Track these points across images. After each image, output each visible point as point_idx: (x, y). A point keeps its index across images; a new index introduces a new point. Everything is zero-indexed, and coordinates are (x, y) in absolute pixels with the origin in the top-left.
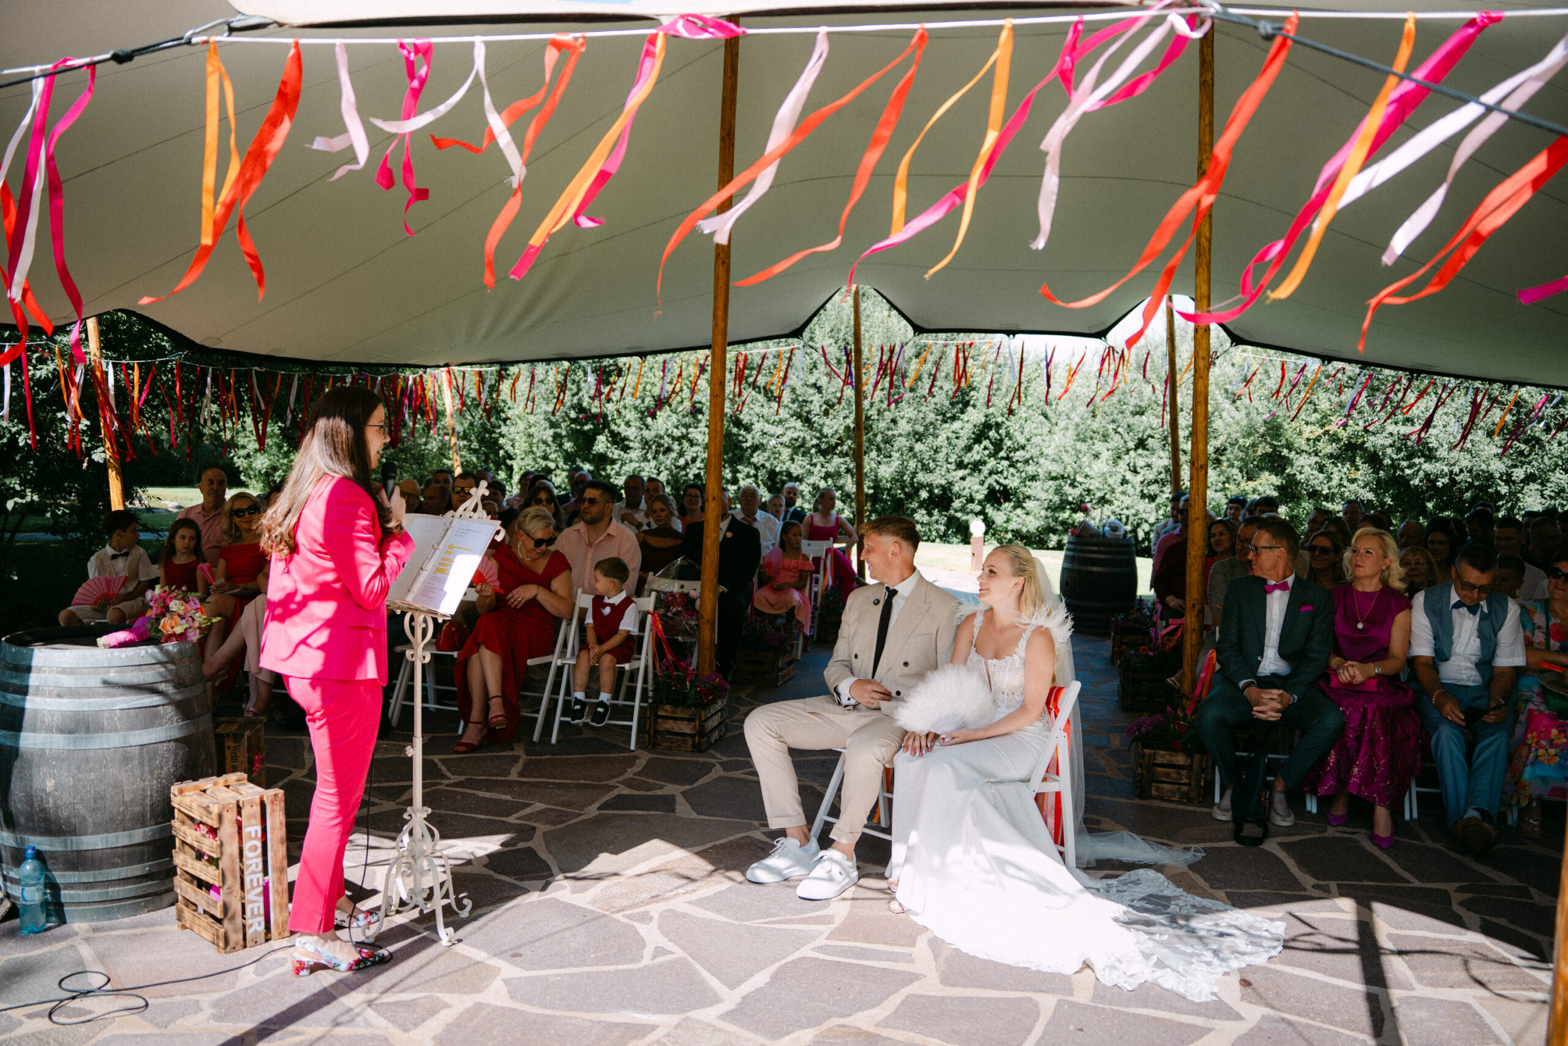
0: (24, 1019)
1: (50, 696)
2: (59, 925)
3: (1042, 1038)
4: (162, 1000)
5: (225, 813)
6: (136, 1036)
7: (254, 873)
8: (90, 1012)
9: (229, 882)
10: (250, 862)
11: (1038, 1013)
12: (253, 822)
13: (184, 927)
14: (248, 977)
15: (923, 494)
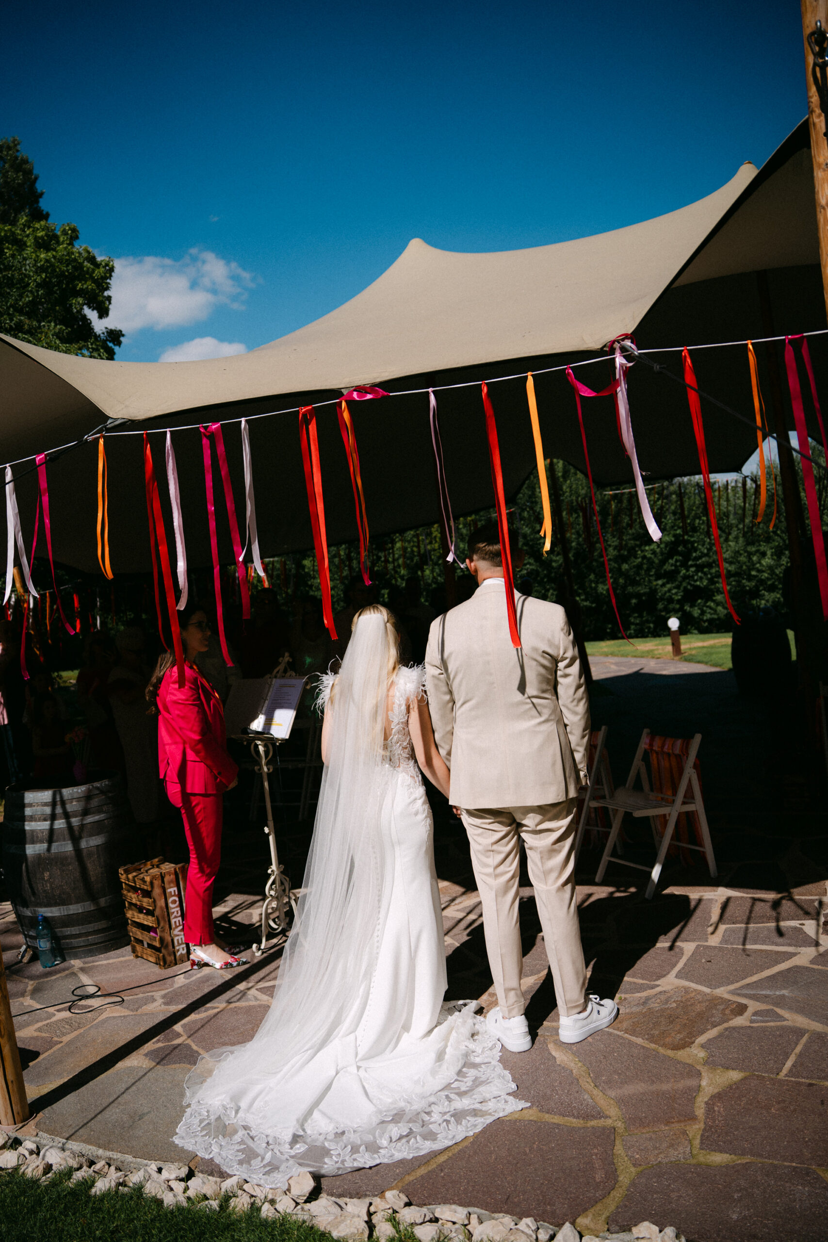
0: (55, 1012)
1: (39, 820)
2: (62, 962)
3: (683, 968)
4: (131, 997)
5: (154, 881)
6: (121, 1016)
7: (176, 917)
8: (91, 1006)
9: (162, 924)
10: (173, 910)
11: (683, 954)
12: (172, 885)
13: (137, 957)
14: (180, 981)
15: (634, 601)
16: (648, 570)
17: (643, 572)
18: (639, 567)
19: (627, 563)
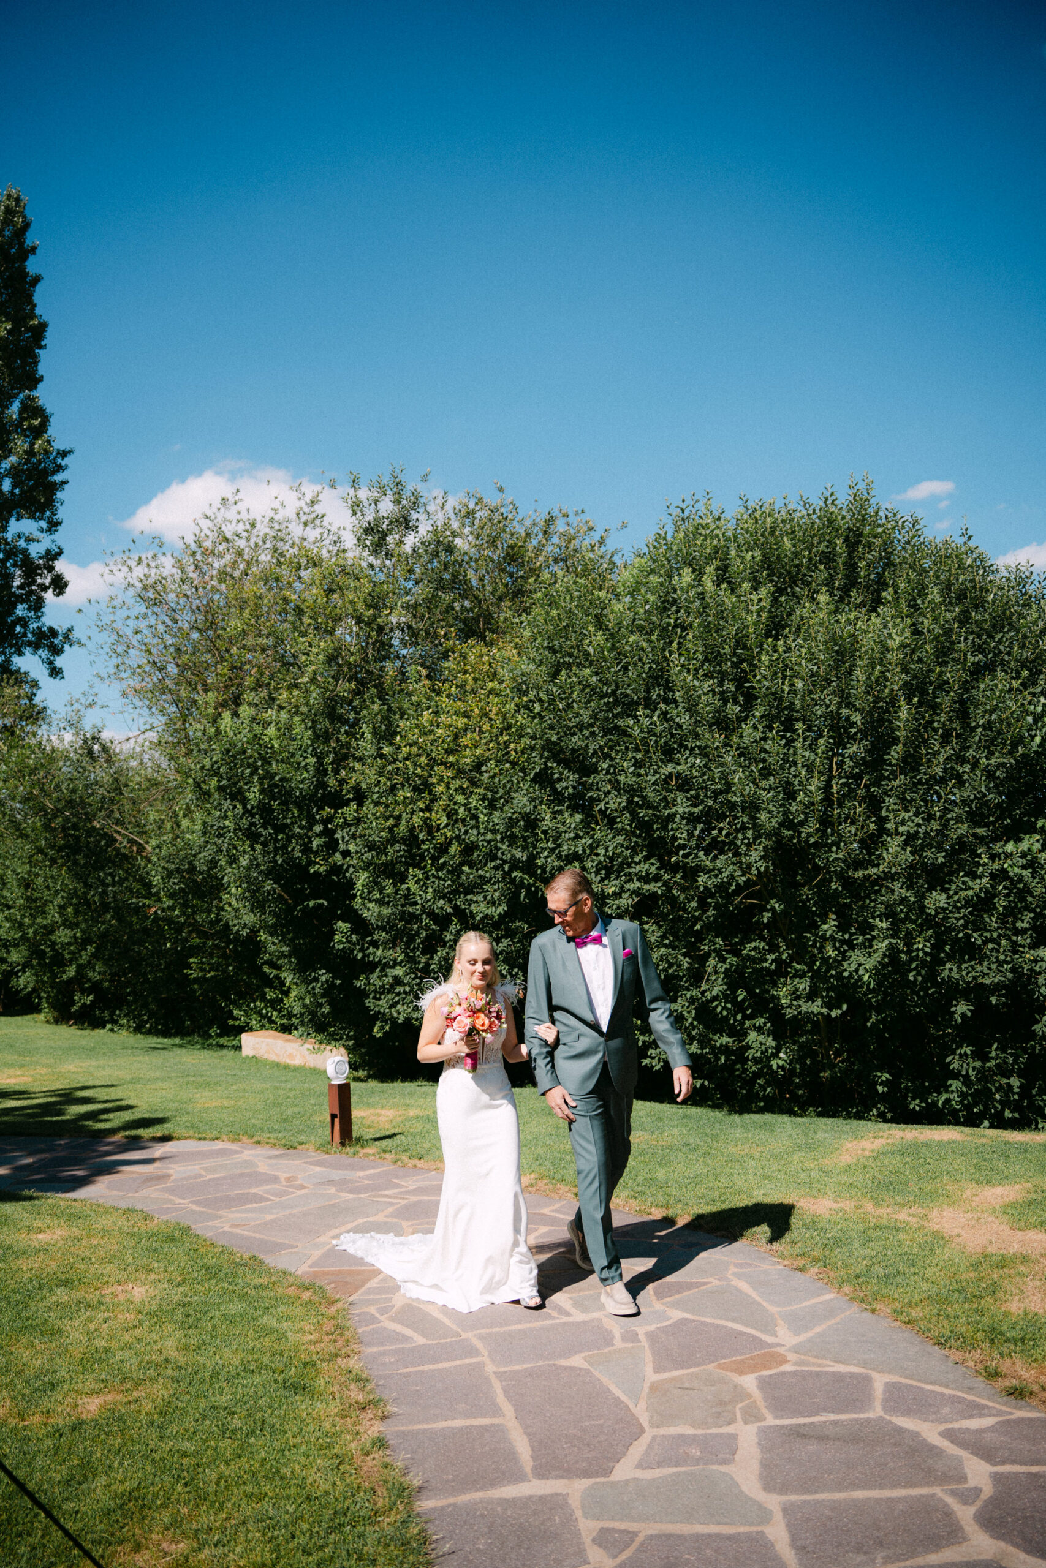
15: (962, 1008)
16: (1012, 912)
17: (992, 921)
18: (983, 903)
19: (945, 890)
